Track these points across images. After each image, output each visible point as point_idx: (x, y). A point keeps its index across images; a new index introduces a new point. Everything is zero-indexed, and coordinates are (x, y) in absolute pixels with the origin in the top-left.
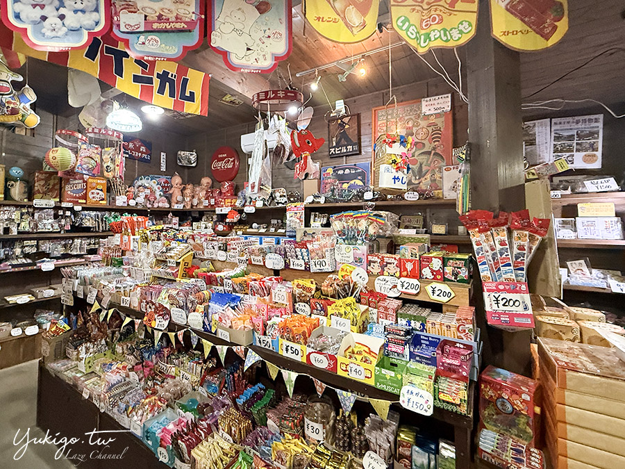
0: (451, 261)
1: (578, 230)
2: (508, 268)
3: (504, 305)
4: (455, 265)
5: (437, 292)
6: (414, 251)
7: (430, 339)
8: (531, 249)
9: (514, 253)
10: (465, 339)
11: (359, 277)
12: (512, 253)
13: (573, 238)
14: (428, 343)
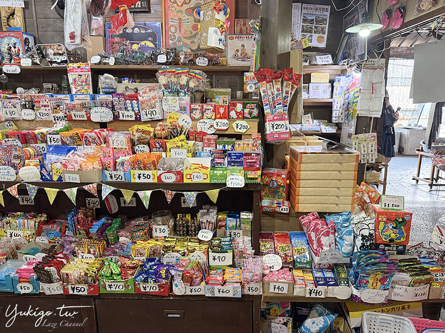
0: (248, 105)
1: (310, 92)
2: (280, 105)
3: (276, 128)
4: (251, 107)
5: (240, 126)
6: (225, 98)
7: (237, 154)
8: (291, 93)
9: (284, 96)
10: (256, 150)
11: (184, 121)
12: (282, 96)
13: (307, 98)
14: (235, 157)
